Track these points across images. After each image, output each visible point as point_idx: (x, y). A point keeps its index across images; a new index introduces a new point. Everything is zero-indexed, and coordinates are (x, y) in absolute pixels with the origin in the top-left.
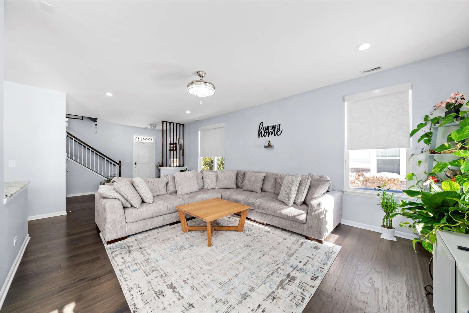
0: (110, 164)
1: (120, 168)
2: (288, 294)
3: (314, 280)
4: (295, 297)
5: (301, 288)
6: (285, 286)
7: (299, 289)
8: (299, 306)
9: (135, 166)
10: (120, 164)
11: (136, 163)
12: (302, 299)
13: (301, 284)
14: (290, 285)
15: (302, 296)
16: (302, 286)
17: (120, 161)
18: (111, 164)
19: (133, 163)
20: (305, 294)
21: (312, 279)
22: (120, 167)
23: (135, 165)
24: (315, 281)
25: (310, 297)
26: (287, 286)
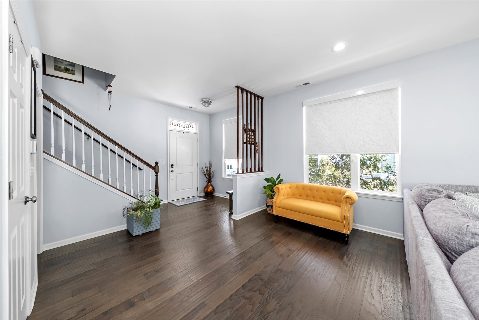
0: (133, 167)
1: (157, 176)
9: (171, 171)
10: (156, 168)
11: (172, 166)
17: (157, 163)
18: (135, 167)
19: (169, 166)
22: (157, 173)
23: (171, 169)
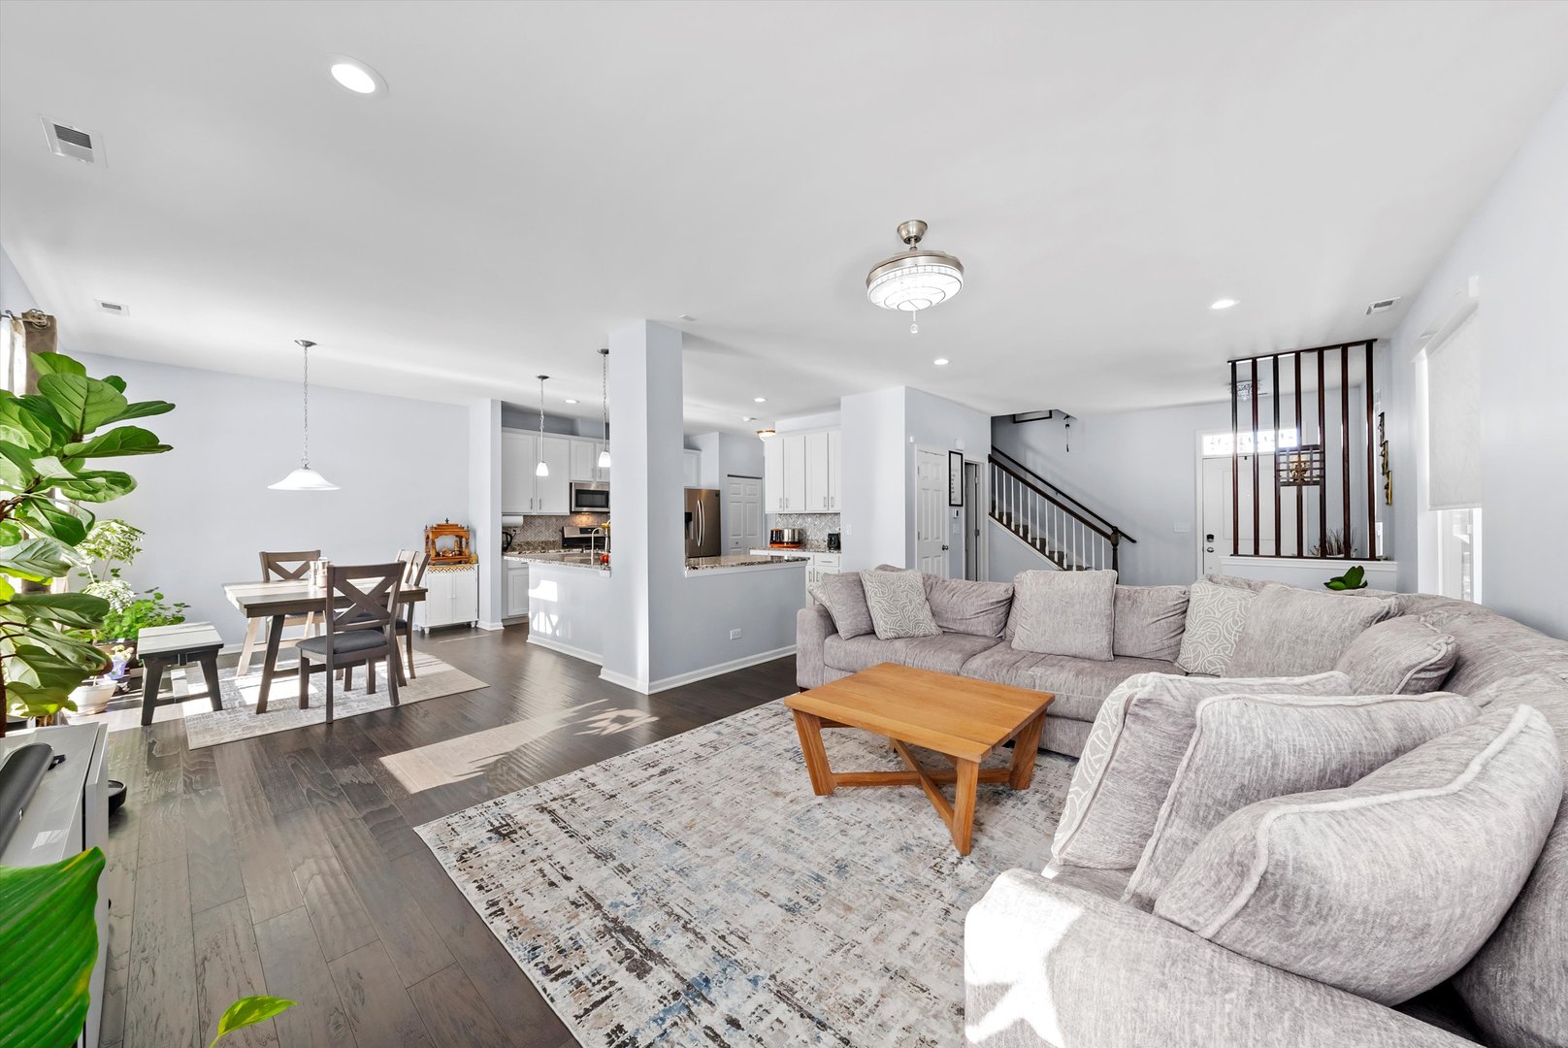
1: (1115, 550)
2: (578, 938)
3: (608, 1035)
4: (560, 952)
5: (587, 977)
6: (612, 937)
7: (587, 970)
8: (529, 952)
11: (1210, 537)
12: (547, 967)
13: (605, 983)
14: (612, 950)
15: (559, 971)
16: (594, 985)
20: (561, 980)
21: (620, 1028)
23: (1208, 545)
24: (607, 1040)
25: (545, 990)
26: (612, 942)
